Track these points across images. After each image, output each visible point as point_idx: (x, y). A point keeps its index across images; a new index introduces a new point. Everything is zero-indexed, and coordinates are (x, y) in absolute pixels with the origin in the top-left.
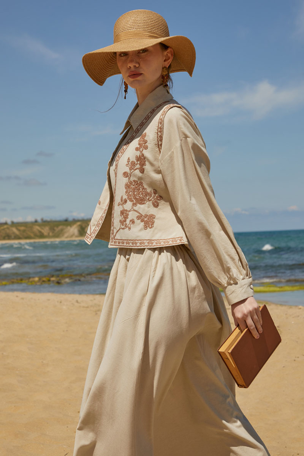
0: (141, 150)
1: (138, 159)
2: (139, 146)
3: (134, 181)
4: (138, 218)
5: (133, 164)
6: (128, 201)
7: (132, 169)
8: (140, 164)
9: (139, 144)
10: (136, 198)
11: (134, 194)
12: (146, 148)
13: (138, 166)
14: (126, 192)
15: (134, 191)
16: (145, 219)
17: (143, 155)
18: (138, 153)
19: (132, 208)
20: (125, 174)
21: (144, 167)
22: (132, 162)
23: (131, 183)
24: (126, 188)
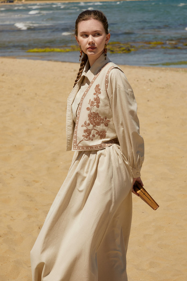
0: (97, 94)
1: (96, 99)
2: (95, 92)
3: (93, 112)
4: (97, 133)
5: (93, 103)
6: (90, 124)
7: (92, 105)
8: (96, 102)
9: (96, 91)
10: (95, 122)
11: (94, 120)
12: (100, 93)
13: (95, 104)
14: (89, 119)
15: (94, 118)
16: (101, 134)
17: (98, 97)
18: (95, 96)
19: (93, 128)
20: (88, 109)
21: (99, 104)
22: (92, 101)
23: (91, 114)
24: (89, 117)
